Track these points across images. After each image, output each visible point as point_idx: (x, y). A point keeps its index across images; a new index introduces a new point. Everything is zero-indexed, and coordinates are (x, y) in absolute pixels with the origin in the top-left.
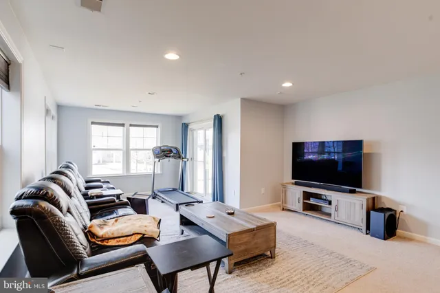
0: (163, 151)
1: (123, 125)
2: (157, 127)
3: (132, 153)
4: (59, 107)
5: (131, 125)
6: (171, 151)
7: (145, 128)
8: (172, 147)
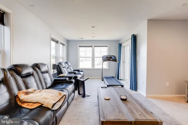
0: (107, 58)
1: (91, 46)
2: (107, 46)
3: (96, 59)
4: (68, 41)
5: (95, 46)
6: (111, 58)
7: (102, 47)
8: (112, 56)
